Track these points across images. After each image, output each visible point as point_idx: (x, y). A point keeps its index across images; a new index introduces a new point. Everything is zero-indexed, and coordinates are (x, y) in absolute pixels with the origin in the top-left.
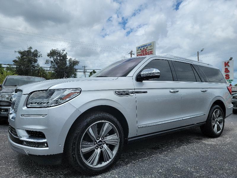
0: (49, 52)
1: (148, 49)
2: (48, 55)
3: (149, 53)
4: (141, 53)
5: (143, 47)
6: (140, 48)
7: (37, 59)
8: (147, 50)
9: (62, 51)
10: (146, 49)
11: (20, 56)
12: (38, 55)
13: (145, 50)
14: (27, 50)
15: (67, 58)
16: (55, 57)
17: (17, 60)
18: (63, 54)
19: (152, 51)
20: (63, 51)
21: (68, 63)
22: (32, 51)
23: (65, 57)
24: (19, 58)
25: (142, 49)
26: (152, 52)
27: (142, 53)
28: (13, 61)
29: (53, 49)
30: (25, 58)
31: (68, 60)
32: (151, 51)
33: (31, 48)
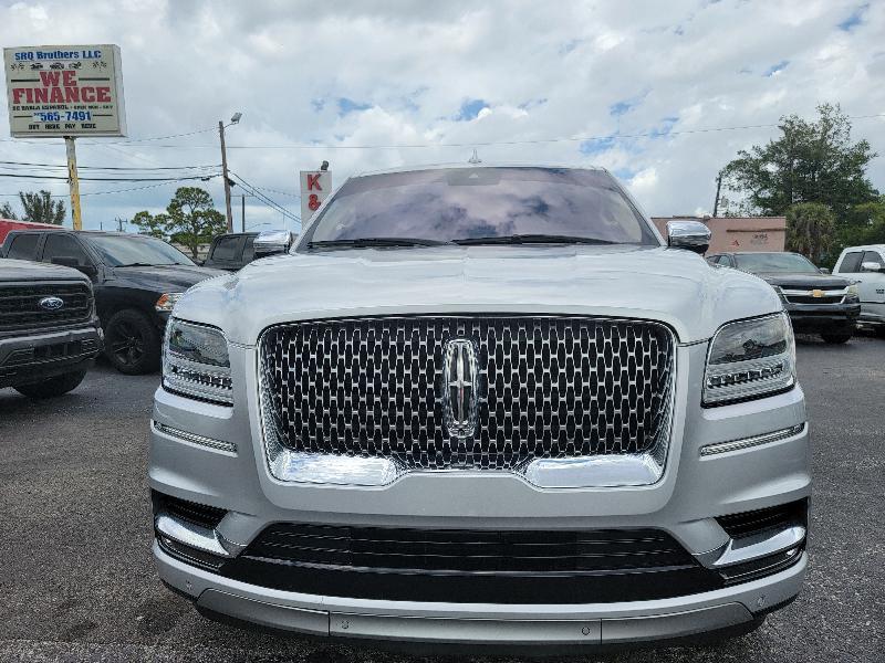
1: (81, 74)
3: (90, 95)
4: (40, 85)
5: (51, 55)
6: (30, 56)
8: (76, 79)
10: (72, 74)
13: (66, 78)
19: (107, 89)
25: (46, 65)
26: (108, 94)
27: (46, 84)
32: (99, 89)
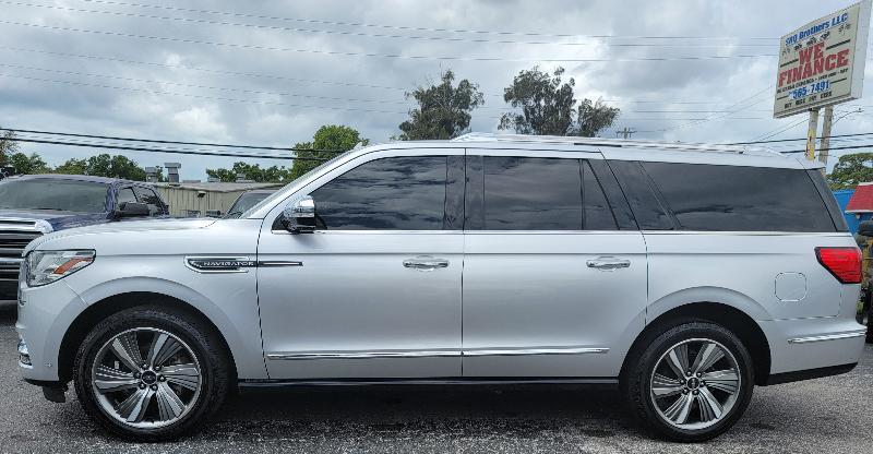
0: (510, 83)
1: (828, 43)
2: (508, 97)
3: (831, 62)
5: (808, 32)
7: (471, 113)
8: (823, 49)
9: (552, 77)
10: (822, 45)
11: (419, 108)
12: (473, 100)
13: (817, 50)
14: (438, 83)
15: (575, 101)
16: (531, 102)
17: (411, 120)
18: (559, 88)
19: (846, 52)
20: (557, 73)
21: (575, 117)
22: (455, 85)
23: (566, 96)
24: (416, 115)
25: (804, 43)
27: (802, 63)
28: (400, 127)
29: (524, 73)
30: (434, 115)
31: (575, 107)
33: (449, 76)
